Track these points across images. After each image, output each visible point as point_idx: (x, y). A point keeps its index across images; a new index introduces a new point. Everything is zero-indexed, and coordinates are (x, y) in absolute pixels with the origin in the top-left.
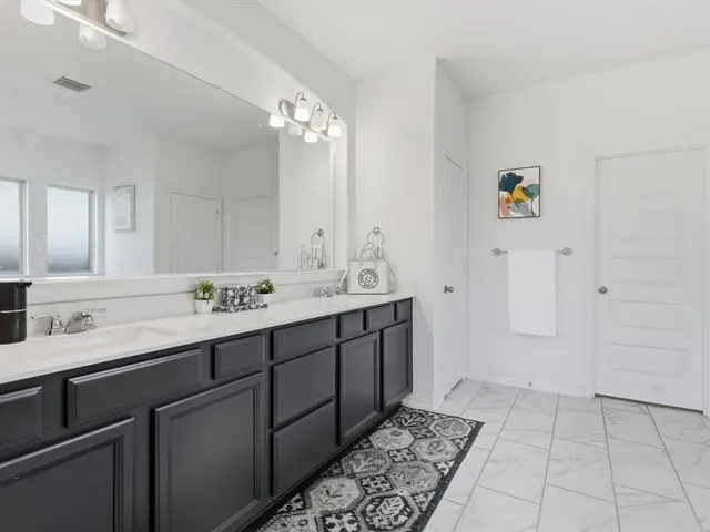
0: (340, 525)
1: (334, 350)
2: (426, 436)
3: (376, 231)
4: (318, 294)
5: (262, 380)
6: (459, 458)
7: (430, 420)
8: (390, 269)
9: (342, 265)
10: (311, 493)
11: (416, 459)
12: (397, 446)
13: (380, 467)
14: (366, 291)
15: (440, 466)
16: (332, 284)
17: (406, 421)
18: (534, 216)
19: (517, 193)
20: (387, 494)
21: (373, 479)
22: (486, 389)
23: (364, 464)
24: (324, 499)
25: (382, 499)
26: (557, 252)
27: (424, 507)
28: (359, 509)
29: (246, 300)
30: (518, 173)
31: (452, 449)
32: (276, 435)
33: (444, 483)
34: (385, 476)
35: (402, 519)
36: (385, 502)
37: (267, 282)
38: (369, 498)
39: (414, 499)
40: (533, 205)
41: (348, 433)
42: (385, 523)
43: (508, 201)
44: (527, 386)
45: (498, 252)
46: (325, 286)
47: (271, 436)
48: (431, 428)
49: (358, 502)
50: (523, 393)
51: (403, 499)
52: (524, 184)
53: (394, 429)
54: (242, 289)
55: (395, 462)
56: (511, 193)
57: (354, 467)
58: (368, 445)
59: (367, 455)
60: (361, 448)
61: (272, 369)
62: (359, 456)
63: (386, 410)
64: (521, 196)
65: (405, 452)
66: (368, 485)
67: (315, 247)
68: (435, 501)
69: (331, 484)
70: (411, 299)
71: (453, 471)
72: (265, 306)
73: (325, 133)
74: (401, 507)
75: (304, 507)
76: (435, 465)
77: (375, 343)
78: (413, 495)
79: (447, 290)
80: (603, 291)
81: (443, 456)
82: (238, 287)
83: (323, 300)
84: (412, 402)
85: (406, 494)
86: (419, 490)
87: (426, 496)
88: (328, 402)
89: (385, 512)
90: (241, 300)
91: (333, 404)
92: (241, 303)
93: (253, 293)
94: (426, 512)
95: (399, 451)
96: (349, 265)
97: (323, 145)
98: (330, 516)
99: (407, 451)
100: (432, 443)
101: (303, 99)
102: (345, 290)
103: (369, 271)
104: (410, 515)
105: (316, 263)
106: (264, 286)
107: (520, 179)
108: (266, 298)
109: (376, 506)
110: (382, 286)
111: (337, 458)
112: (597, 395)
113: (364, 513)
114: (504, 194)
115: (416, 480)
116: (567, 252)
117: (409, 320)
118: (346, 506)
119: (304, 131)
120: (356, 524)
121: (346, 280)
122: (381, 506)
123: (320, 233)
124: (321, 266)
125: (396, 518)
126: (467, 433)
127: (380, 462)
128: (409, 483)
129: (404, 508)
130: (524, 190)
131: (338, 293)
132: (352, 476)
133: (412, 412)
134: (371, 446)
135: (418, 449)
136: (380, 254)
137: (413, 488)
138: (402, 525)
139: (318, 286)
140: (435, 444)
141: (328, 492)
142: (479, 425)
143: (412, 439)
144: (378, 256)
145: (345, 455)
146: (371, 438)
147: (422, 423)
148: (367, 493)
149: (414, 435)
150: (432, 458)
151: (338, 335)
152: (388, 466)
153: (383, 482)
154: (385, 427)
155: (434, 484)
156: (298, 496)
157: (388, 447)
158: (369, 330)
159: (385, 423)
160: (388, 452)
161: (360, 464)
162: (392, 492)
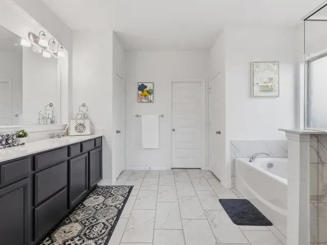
0: (74, 243)
1: (66, 163)
2: (110, 196)
3: (84, 105)
4: (52, 137)
5: (28, 181)
6: (125, 202)
7: (111, 189)
8: (91, 123)
9: (65, 122)
10: (55, 235)
11: (107, 206)
12: (98, 203)
13: (90, 214)
14: (79, 134)
15: (117, 206)
16: (60, 131)
17: (100, 192)
18: (151, 102)
19: (145, 92)
20: (96, 223)
21: (87, 220)
22: (134, 173)
23: (81, 215)
24: (63, 236)
25: (93, 226)
26: (159, 116)
27: (113, 224)
28: (82, 234)
29: (10, 141)
30: (145, 84)
31: (122, 198)
32: (36, 209)
33: (120, 212)
34: (93, 217)
35: (103, 231)
36: (95, 227)
37: (23, 131)
38: (87, 227)
39: (108, 222)
40: (151, 97)
41: (73, 203)
42: (96, 234)
43: (142, 95)
44: (149, 169)
45: (138, 116)
46: (56, 133)
47: (34, 211)
48: (112, 192)
49: (81, 231)
50: (147, 172)
51: (103, 223)
52: (147, 89)
53: (94, 197)
54: (8, 135)
55: (97, 210)
56: (143, 92)
57: (77, 217)
58: (83, 206)
59: (83, 210)
60: (79, 208)
61: (34, 175)
62: (79, 212)
63: (90, 189)
64: (147, 94)
65: (101, 205)
66: (86, 223)
67: (47, 112)
68: (117, 220)
69: (66, 228)
70: (102, 137)
71: (123, 207)
72: (23, 144)
73: (56, 54)
74: (102, 227)
75: (52, 242)
76: (115, 206)
77: (86, 158)
78: (107, 221)
79: (118, 132)
80: (174, 130)
81: (119, 202)
82: (5, 134)
83: (56, 139)
84: (102, 183)
85: (104, 221)
86: (110, 218)
87: (113, 219)
88: (63, 189)
89: (95, 231)
90: (6, 141)
91: (66, 189)
92: (7, 143)
93: (15, 137)
94: (114, 225)
95: (98, 205)
96: (70, 122)
97: (54, 60)
98: (68, 241)
99: (102, 204)
100: (113, 199)
101: (44, 35)
102: (67, 134)
103: (81, 124)
104: (107, 229)
105: (49, 121)
106: (21, 133)
107: (146, 87)
108: (22, 140)
109: (91, 230)
110: (87, 131)
111: (67, 216)
112: (172, 168)
113: (85, 235)
114: (140, 92)
115: (108, 214)
116: (162, 116)
117: (101, 146)
118: (75, 235)
119: (42, 51)
120: (82, 240)
121: (68, 129)
122: (93, 229)
123: (51, 105)
124: (52, 122)
125: (101, 231)
126: (128, 191)
127: (90, 212)
128: (104, 217)
129: (104, 227)
130: (148, 91)
131: (63, 136)
132: (77, 221)
133: (103, 188)
134: (85, 206)
135: (107, 202)
136: (86, 117)
137: (107, 218)
138: (104, 233)
139: (53, 132)
140: (114, 199)
141: (65, 232)
142: (132, 187)
143: (104, 198)
144: (85, 117)
145: (71, 213)
146: (84, 203)
147: (108, 191)
148: (85, 226)
149: (105, 197)
150: (113, 204)
151: (69, 156)
152: (94, 212)
153: (92, 220)
154: (90, 197)
155: (116, 213)
156: (47, 239)
157: (93, 205)
158: (83, 152)
159: (90, 195)
160: (94, 207)
161: (80, 215)
162: (98, 222)
